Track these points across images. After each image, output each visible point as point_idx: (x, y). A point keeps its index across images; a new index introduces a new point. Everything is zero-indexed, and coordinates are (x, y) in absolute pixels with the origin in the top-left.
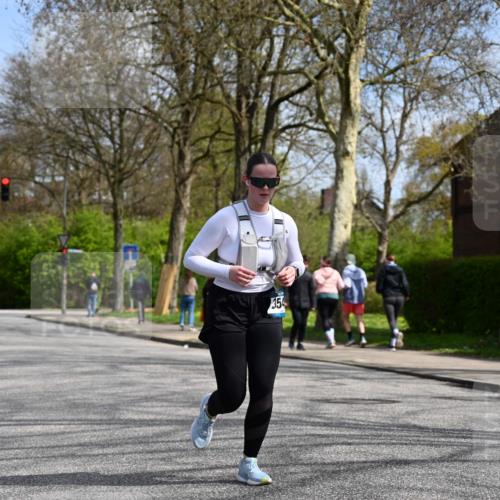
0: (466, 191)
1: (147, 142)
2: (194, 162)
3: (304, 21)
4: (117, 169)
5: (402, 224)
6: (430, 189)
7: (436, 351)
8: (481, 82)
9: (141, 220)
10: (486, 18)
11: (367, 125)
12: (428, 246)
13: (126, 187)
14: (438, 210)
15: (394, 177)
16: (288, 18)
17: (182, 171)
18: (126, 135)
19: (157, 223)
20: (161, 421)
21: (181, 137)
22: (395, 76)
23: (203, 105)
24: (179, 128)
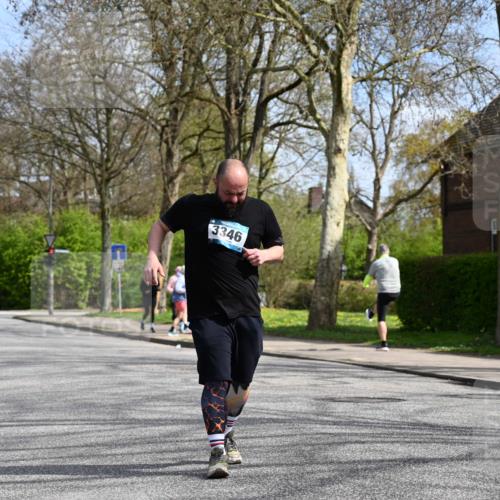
0: (456, 188)
1: (134, 141)
2: (184, 160)
3: (295, 17)
4: (104, 168)
5: (391, 222)
6: (418, 187)
7: (432, 349)
8: (473, 77)
9: (128, 220)
10: (480, 13)
11: (358, 123)
12: (418, 244)
13: (114, 186)
14: (426, 208)
15: (383, 174)
16: (278, 14)
17: (170, 169)
18: (114, 133)
19: (146, 220)
20: (166, 420)
21: (169, 136)
22: (386, 72)
23: (191, 103)
24: (167, 126)
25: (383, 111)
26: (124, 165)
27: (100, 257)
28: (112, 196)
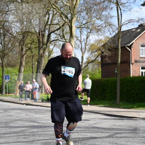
0: (105, 59)
1: (12, 45)
2: (26, 51)
3: (59, 9)
4: (3, 53)
5: (87, 69)
6: (94, 59)
7: (98, 106)
8: (110, 27)
9: (10, 68)
10: (112, 9)
11: (77, 40)
12: (94, 75)
13: (6, 58)
14: (96, 65)
15: (84, 55)
16: (54, 8)
17: (23, 54)
18: (6, 43)
19: (15, 68)
20: (21, 126)
21: (22, 43)
22: (85, 26)
23: (29, 34)
24: (21, 41)
25: (84, 37)
26: (9, 52)
27: (2, 79)
28: (5, 61)
